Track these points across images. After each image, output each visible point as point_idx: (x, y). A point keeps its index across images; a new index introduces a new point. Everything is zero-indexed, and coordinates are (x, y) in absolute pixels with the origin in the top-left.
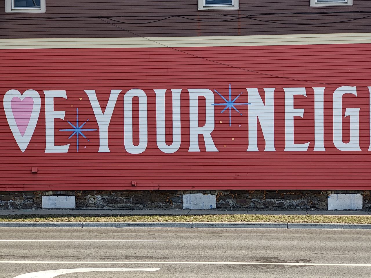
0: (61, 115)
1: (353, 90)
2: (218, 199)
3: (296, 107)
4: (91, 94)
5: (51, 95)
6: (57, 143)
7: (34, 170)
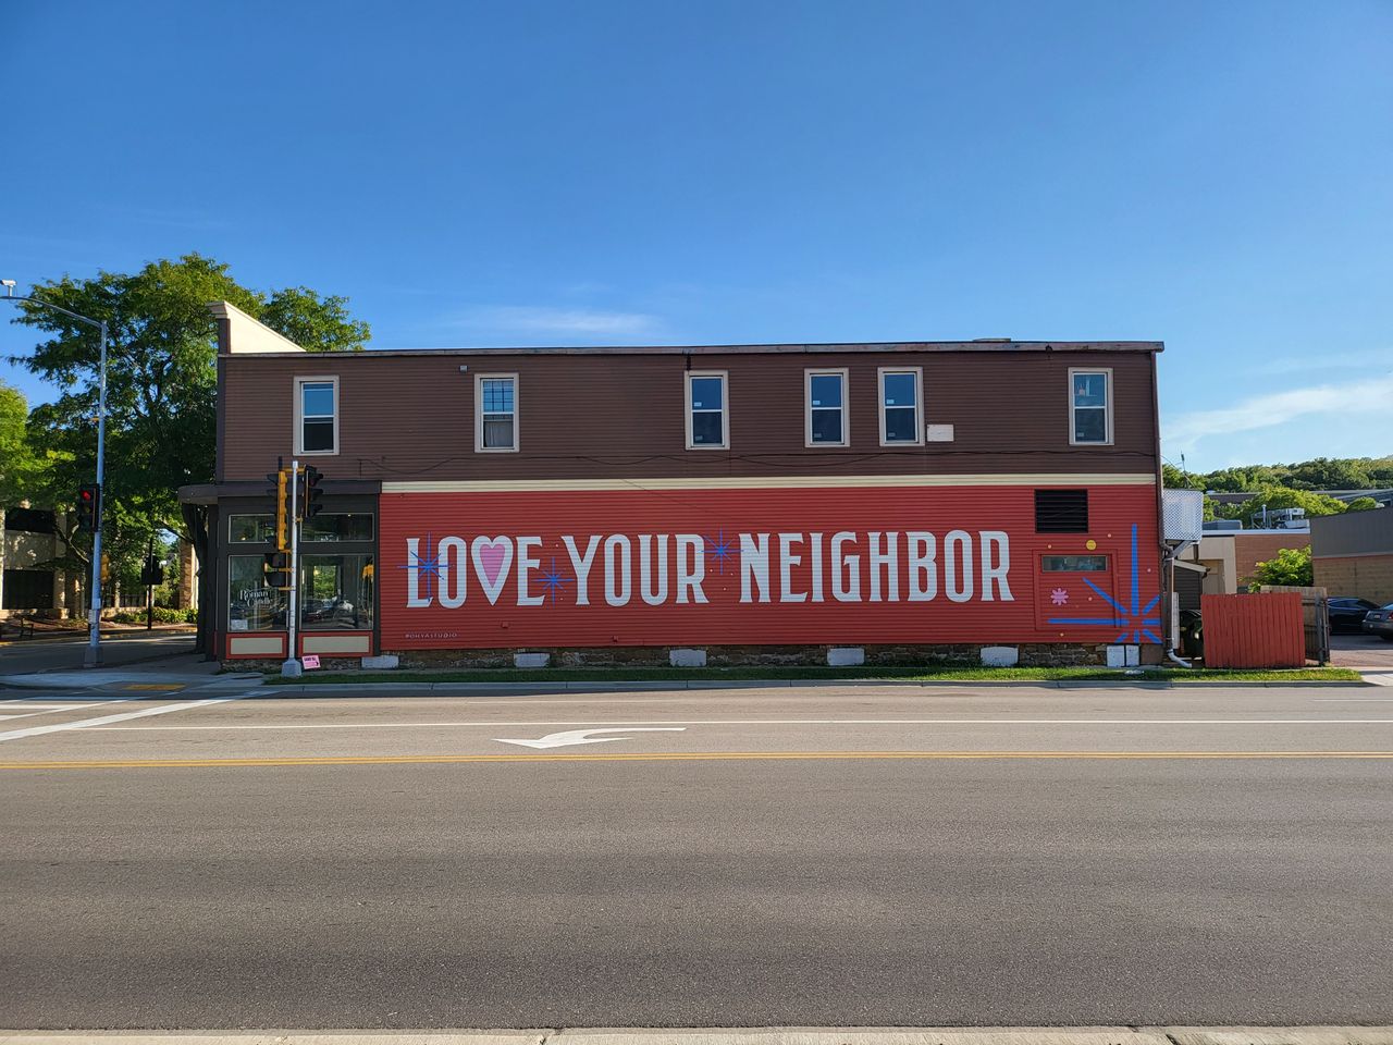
0: (535, 563)
1: (852, 536)
2: (708, 656)
3: (792, 554)
4: (569, 541)
5: (524, 542)
6: (530, 595)
7: (505, 624)
